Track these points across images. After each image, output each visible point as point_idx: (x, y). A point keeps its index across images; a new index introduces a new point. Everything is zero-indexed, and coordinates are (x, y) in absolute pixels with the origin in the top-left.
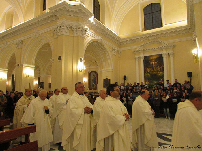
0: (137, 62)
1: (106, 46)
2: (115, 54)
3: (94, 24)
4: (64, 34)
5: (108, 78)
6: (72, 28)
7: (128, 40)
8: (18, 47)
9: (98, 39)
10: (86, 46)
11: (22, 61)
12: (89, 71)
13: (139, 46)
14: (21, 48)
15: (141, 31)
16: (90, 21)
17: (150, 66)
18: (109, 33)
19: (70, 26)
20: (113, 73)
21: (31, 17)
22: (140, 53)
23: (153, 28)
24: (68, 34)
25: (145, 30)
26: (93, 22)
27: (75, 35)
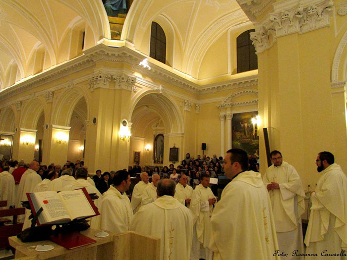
0: (222, 123)
1: (172, 99)
2: (190, 110)
3: (150, 68)
4: (102, 87)
5: (177, 147)
6: (112, 79)
7: (209, 89)
8: (48, 102)
9: (158, 90)
10: (136, 101)
11: (51, 122)
12: (155, 134)
13: (224, 98)
14: (52, 103)
15: (230, 74)
16: (142, 66)
17: (241, 130)
18: (176, 79)
19: (110, 76)
20: (184, 139)
21: (65, 60)
22: (226, 108)
23: (250, 70)
24: (107, 86)
25: (237, 73)
26: (148, 66)
27: (117, 87)
